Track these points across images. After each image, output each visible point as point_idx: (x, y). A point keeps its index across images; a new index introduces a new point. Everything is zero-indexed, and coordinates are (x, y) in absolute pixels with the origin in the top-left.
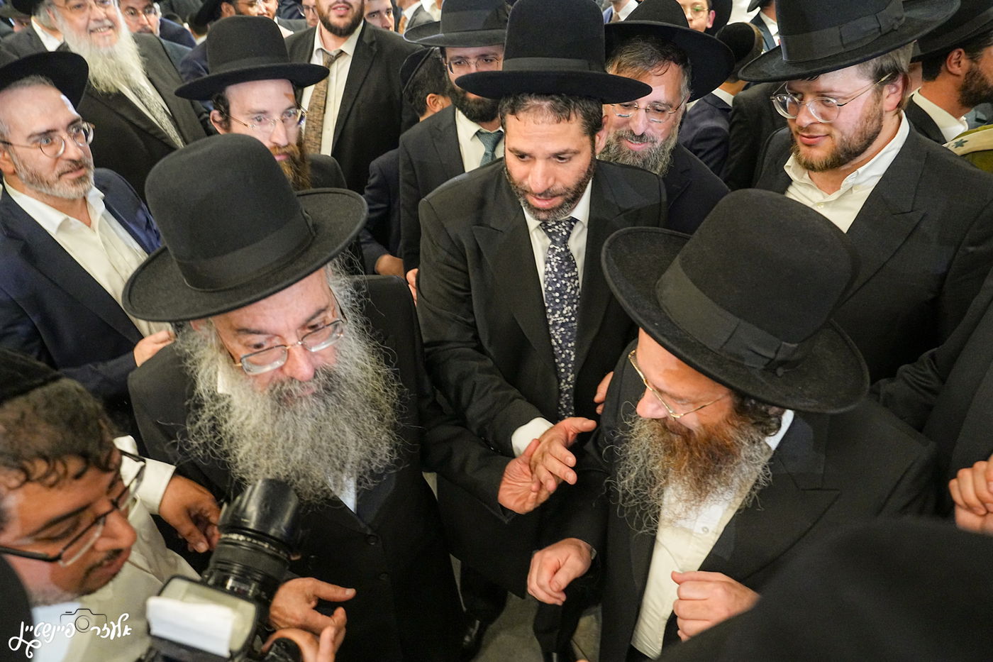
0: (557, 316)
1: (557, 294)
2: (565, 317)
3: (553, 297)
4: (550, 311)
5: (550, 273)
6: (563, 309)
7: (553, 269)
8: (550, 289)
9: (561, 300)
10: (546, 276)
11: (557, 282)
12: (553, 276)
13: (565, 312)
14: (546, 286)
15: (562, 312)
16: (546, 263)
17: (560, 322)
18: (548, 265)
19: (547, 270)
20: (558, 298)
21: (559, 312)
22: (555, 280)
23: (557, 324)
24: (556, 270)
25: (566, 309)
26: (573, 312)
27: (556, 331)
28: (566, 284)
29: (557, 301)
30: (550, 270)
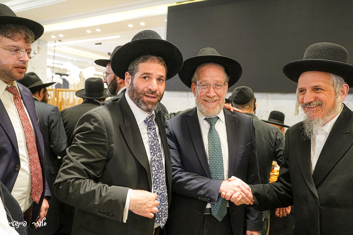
0: (155, 156)
1: (155, 147)
2: (158, 158)
3: (153, 148)
4: (153, 154)
5: (151, 138)
6: (157, 153)
7: (152, 136)
8: (152, 144)
9: (156, 149)
10: (150, 139)
11: (154, 141)
12: (153, 139)
13: (158, 155)
14: (150, 143)
15: (157, 155)
16: (148, 134)
17: (156, 159)
18: (150, 135)
19: (149, 137)
20: (155, 148)
21: (156, 155)
22: (153, 140)
23: (155, 161)
24: (153, 136)
25: (158, 154)
26: (160, 156)
27: (155, 163)
28: (157, 142)
29: (155, 150)
30: (151, 137)
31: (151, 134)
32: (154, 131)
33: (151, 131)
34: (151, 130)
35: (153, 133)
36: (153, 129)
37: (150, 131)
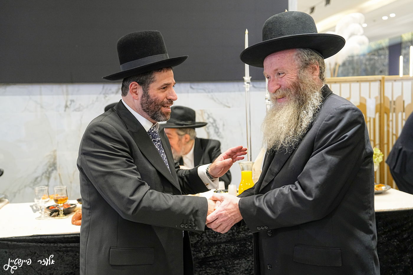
31: (156, 147)
35: (158, 147)
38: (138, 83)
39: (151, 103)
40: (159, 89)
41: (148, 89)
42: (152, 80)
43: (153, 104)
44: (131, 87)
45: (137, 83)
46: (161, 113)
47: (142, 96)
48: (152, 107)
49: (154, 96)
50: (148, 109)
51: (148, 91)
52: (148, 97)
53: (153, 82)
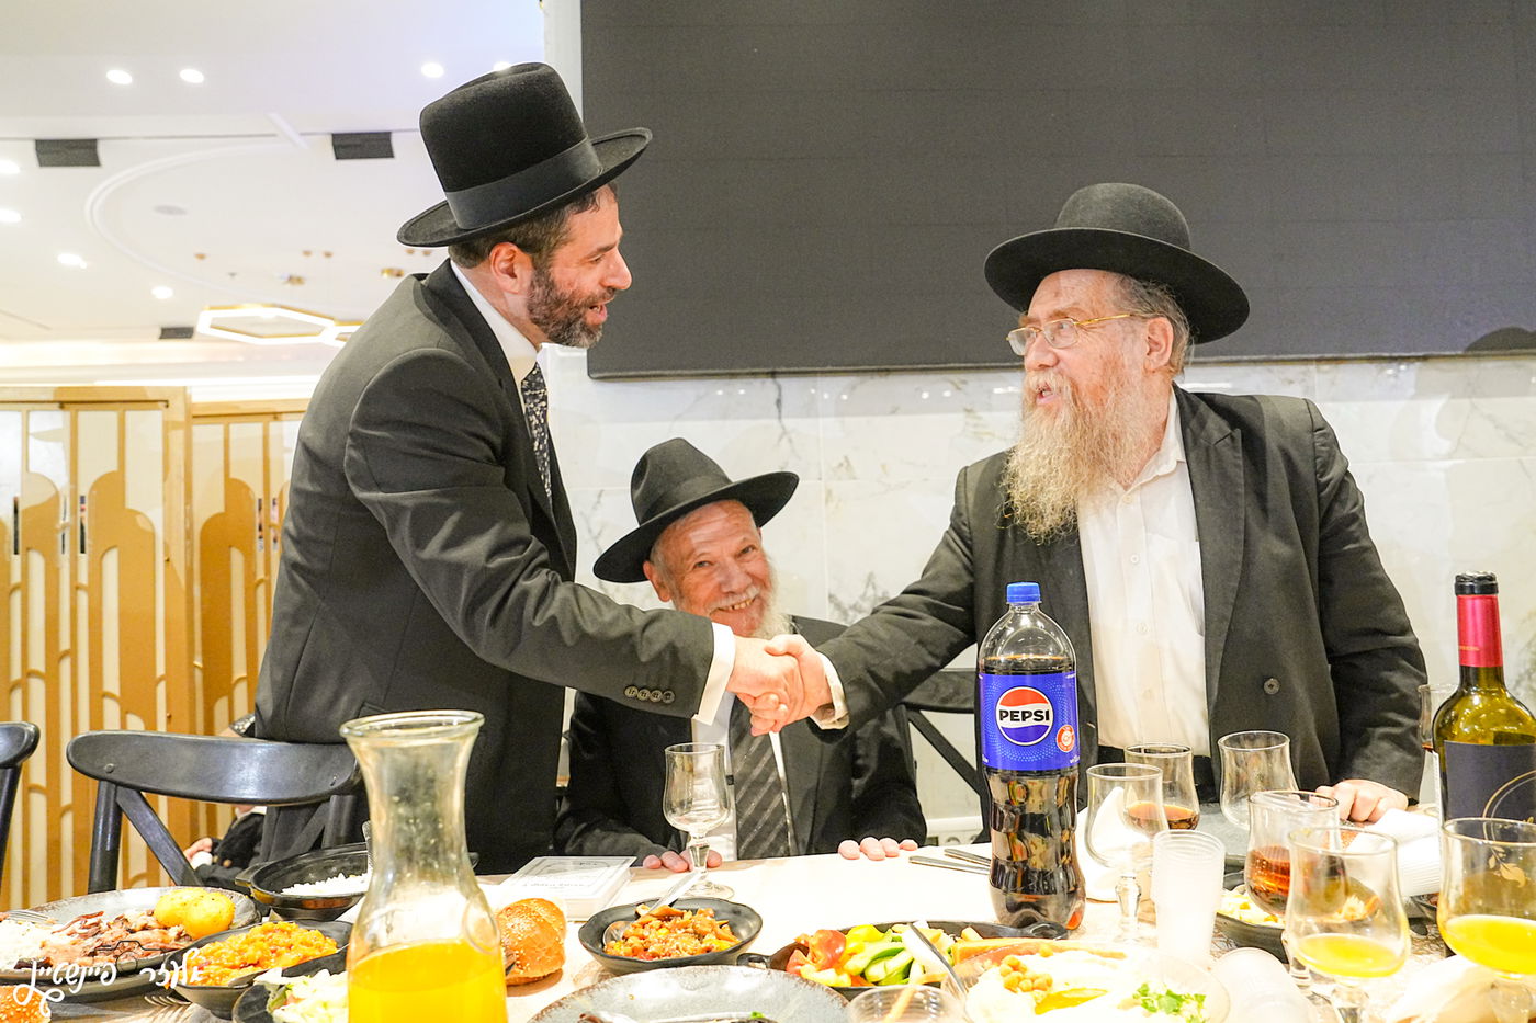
31: (537, 413)
32: (544, 404)
33: (535, 405)
34: (537, 401)
36: (542, 400)
37: (532, 405)
38: (518, 246)
39: (558, 303)
40: (582, 263)
41: (549, 263)
42: (564, 237)
43: (565, 305)
44: (499, 259)
45: (515, 248)
46: (584, 327)
47: (532, 285)
48: (560, 313)
49: (570, 284)
50: (546, 317)
51: (550, 270)
52: (551, 286)
53: (565, 243)
